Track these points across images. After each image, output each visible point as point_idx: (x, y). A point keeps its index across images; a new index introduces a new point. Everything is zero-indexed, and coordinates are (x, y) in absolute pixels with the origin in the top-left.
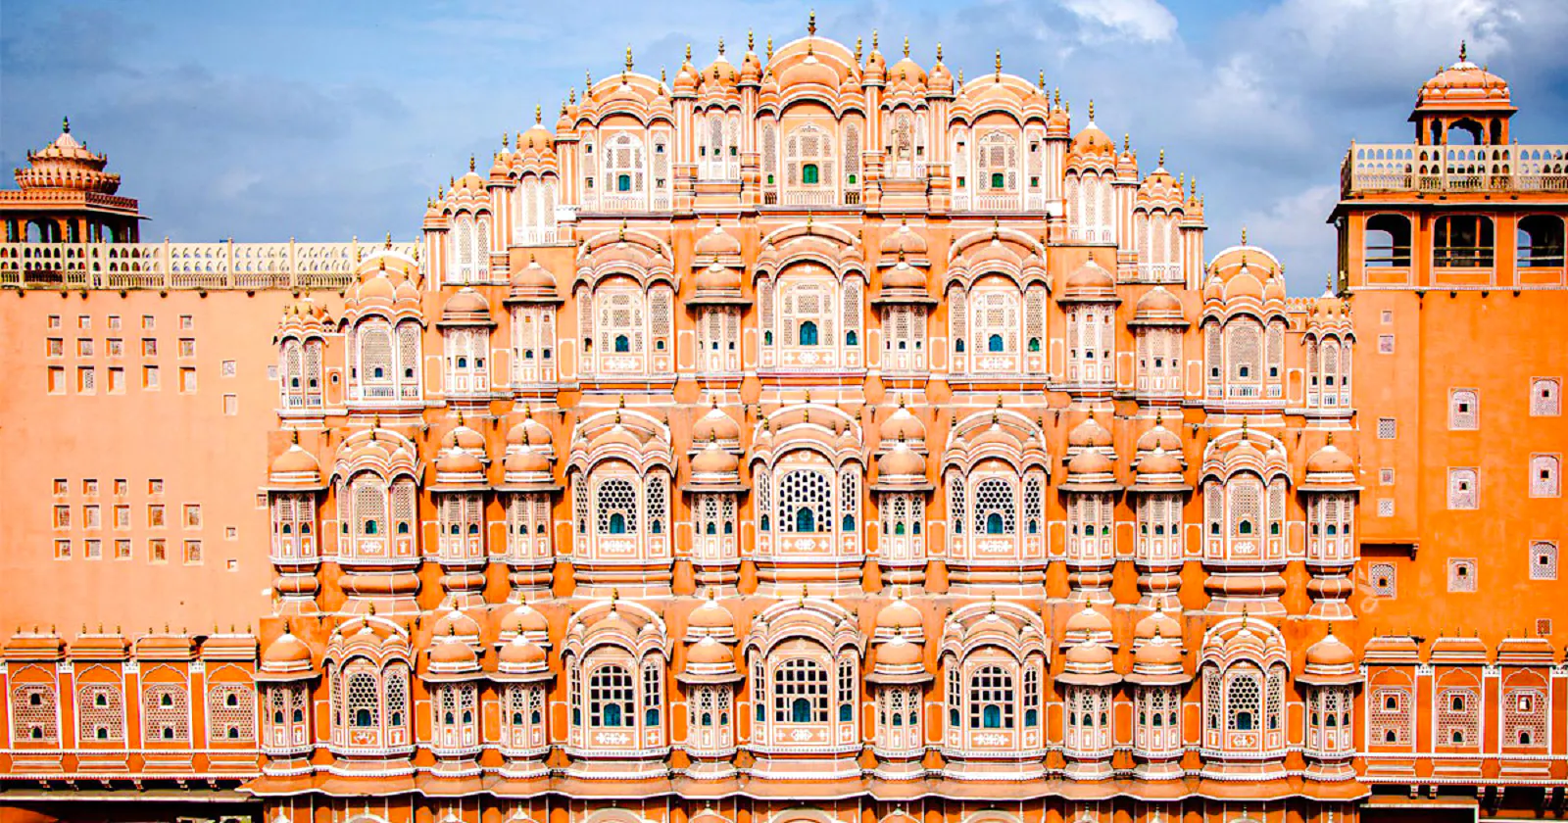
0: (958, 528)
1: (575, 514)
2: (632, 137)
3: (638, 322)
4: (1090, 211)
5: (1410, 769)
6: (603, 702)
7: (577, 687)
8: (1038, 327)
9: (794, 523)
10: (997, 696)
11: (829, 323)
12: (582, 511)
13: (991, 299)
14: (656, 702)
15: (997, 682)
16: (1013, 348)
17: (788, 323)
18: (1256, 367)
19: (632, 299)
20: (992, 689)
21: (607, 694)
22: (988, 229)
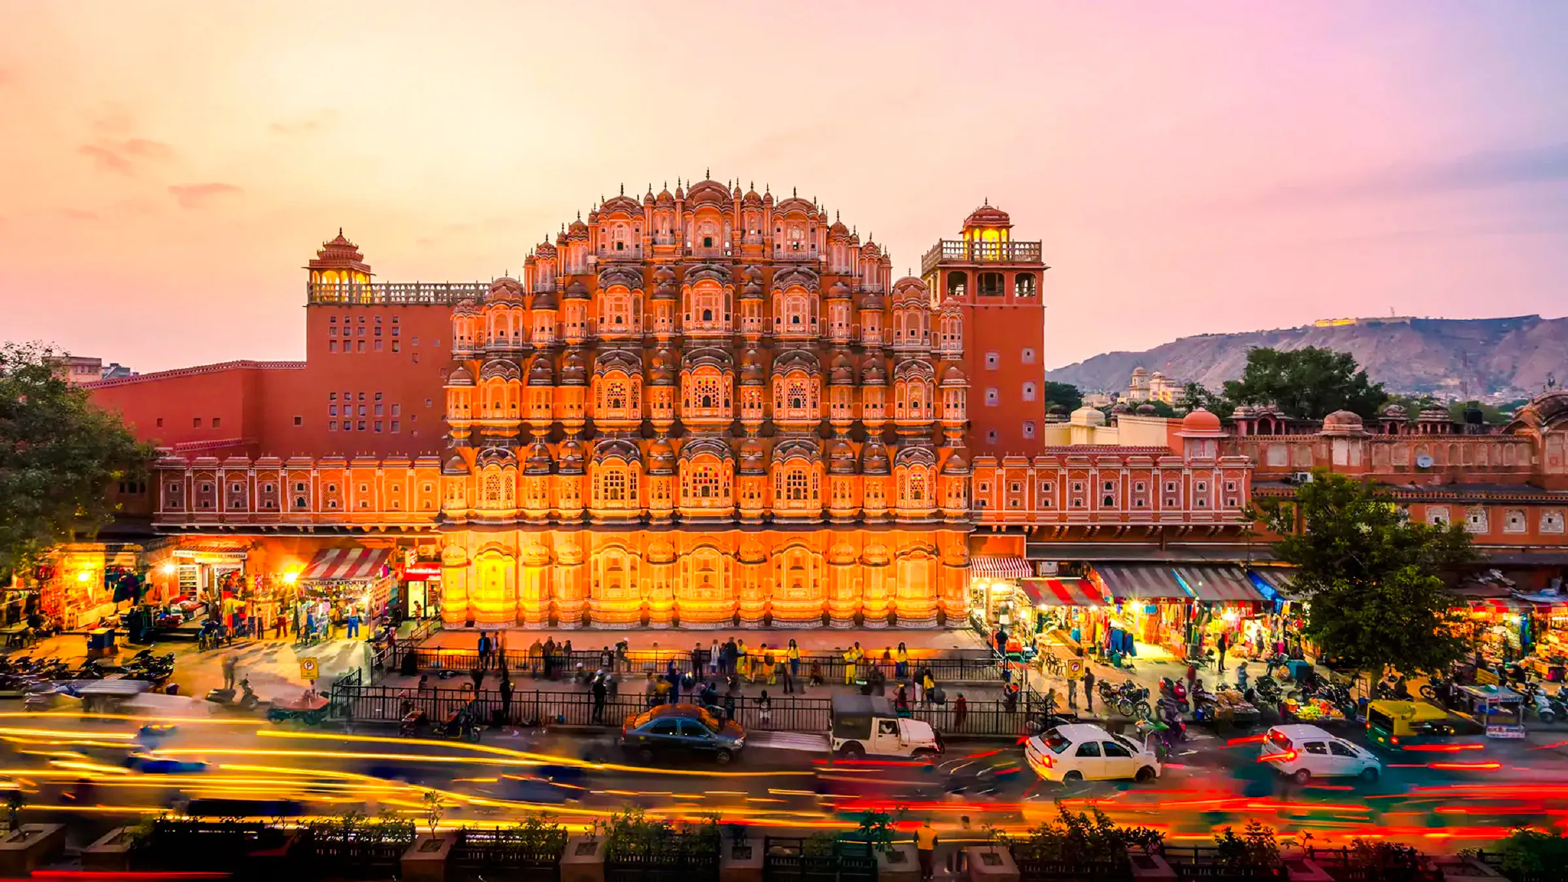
0: (779, 406)
1: (595, 399)
2: (624, 225)
3: (627, 310)
4: (840, 260)
5: (993, 518)
6: (610, 488)
7: (597, 481)
8: (816, 314)
9: (701, 403)
10: (800, 484)
11: (717, 310)
12: (599, 399)
13: (794, 299)
14: (635, 487)
15: (800, 478)
16: (804, 322)
17: (697, 311)
18: (918, 331)
19: (624, 298)
20: (797, 481)
21: (612, 484)
22: (791, 268)
